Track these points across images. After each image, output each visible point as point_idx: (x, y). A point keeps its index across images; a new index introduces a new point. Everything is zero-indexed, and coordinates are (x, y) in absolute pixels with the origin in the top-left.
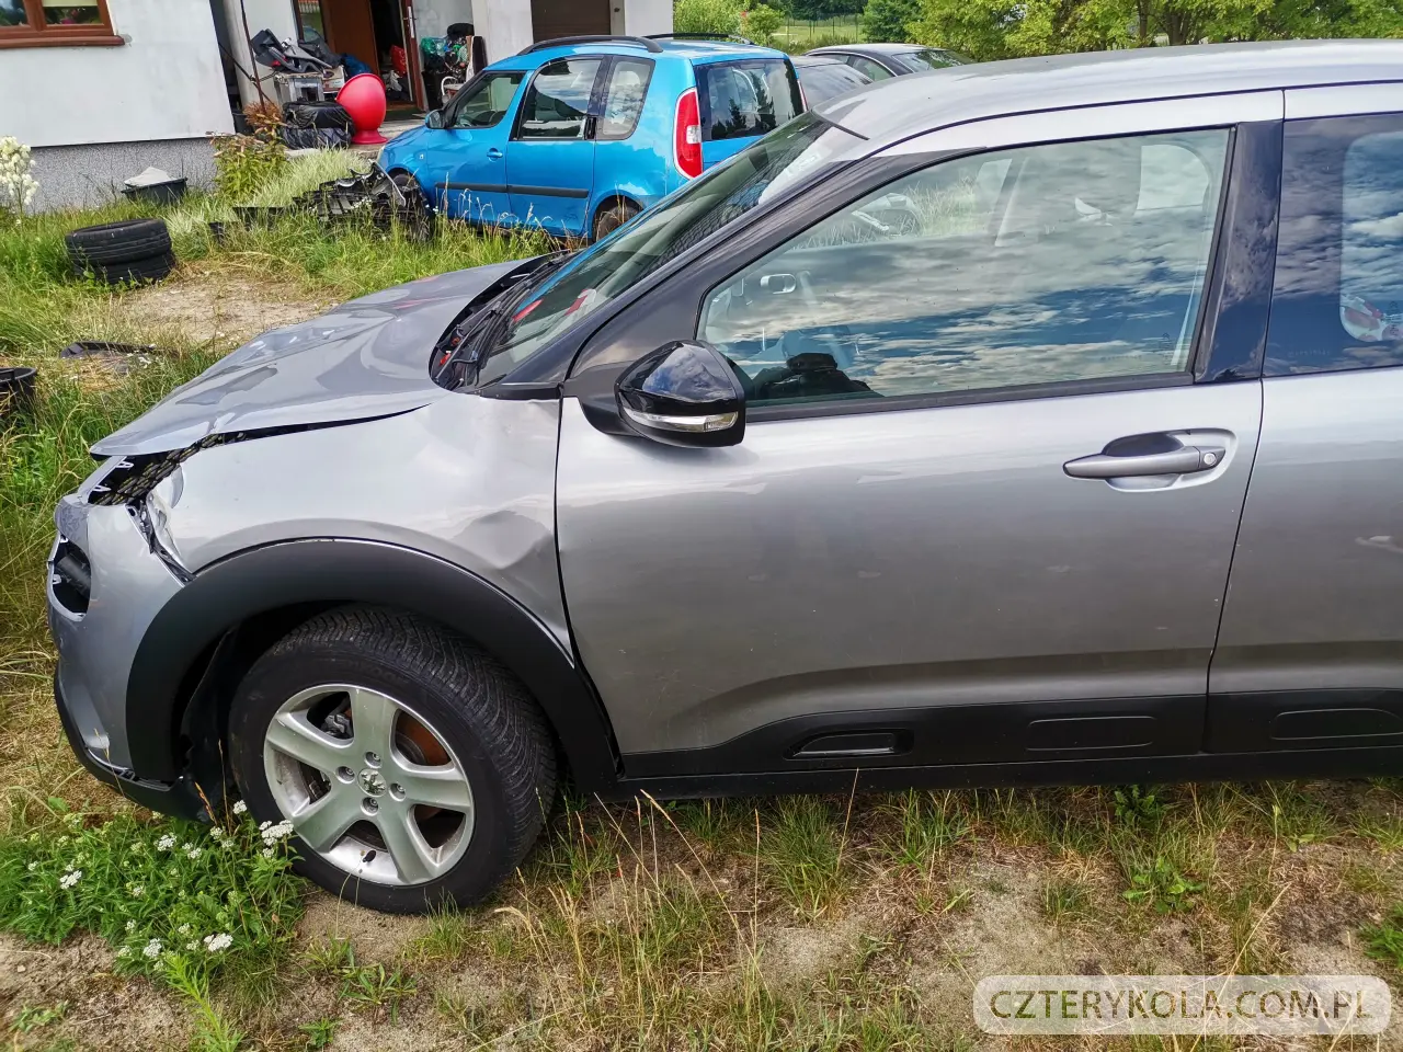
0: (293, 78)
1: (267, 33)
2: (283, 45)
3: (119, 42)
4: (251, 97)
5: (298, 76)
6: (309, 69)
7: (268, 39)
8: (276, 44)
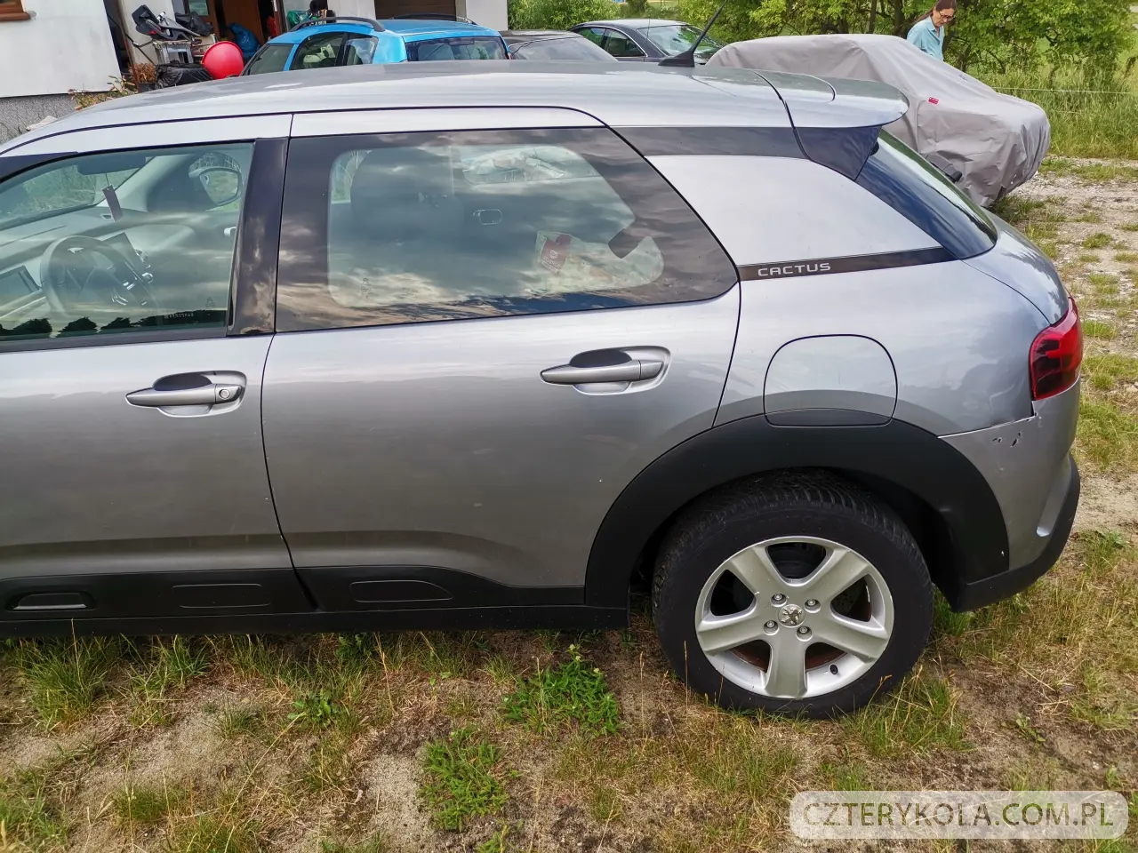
0: (166, 45)
1: (144, 8)
2: (159, 18)
3: (27, 17)
4: (139, 59)
5: (170, 43)
6: (180, 38)
7: (145, 13)
8: (152, 17)
